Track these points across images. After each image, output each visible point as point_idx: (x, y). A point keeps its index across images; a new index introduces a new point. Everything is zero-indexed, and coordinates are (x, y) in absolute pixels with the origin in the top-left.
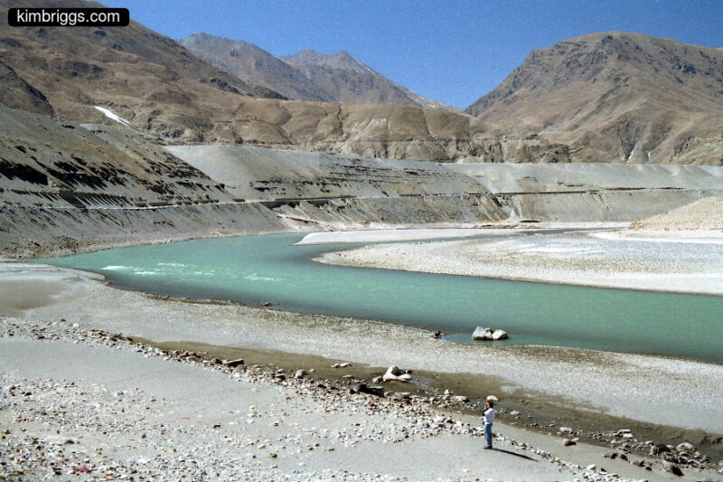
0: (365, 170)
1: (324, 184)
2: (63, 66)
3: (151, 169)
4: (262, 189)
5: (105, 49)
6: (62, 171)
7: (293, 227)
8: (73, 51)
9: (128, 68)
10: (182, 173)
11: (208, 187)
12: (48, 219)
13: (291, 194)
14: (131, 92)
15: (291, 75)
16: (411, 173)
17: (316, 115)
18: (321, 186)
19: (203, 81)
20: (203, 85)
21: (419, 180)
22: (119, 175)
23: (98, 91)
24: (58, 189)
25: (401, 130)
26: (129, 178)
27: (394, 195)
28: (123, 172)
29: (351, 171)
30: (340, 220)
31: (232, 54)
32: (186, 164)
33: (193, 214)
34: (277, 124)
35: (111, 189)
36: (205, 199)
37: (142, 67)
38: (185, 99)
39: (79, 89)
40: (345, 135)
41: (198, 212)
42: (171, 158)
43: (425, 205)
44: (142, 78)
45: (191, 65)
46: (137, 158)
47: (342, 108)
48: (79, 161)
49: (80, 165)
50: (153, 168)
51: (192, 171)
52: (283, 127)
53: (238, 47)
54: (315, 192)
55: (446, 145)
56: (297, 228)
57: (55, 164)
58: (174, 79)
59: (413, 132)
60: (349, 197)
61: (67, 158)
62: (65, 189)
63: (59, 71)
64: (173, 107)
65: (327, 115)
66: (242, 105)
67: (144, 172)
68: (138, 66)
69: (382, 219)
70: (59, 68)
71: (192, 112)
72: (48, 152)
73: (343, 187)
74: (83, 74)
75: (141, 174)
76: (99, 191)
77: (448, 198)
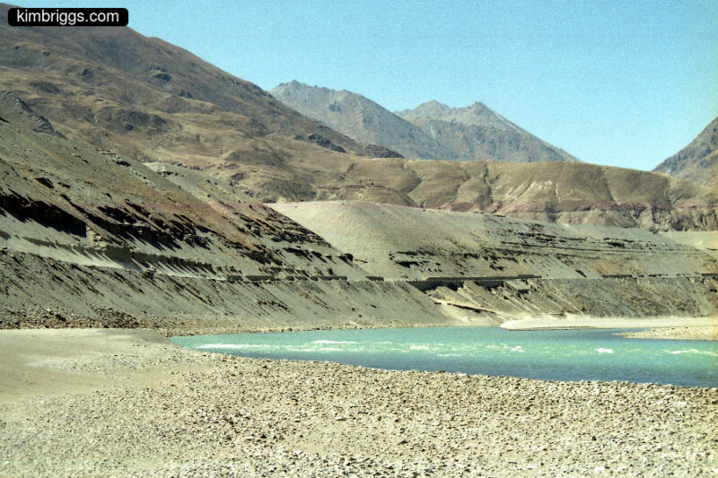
0: (550, 239)
1: (494, 258)
2: (114, 116)
3: (246, 229)
4: (406, 264)
5: (170, 96)
6: (110, 220)
7: (460, 318)
8: (126, 99)
9: (201, 120)
10: (291, 235)
11: (329, 257)
12: (85, 282)
13: (449, 271)
14: (203, 150)
15: (410, 135)
16: (615, 245)
17: (454, 179)
18: (490, 261)
19: (298, 138)
20: (299, 142)
21: (626, 255)
22: (199, 234)
23: (161, 150)
24: (103, 244)
25: (573, 195)
26: (214, 239)
27: (592, 275)
28: (204, 230)
29: (530, 241)
30: (524, 309)
31: (332, 108)
32: (296, 224)
33: (313, 294)
34: (402, 191)
35: (186, 252)
36: (327, 274)
37: (219, 118)
38: (277, 160)
39: (135, 148)
40: (495, 204)
41: (320, 291)
42: (274, 215)
43: (640, 290)
44: (219, 132)
45: (282, 118)
46: (225, 211)
47: (490, 168)
48: (138, 208)
49: (138, 214)
50: (249, 227)
51: (304, 235)
52: (411, 195)
53: (340, 99)
54: (482, 268)
55: (637, 216)
56: (465, 319)
57: (100, 208)
58: (261, 134)
59: (590, 197)
60: (532, 277)
61: (118, 201)
62: (115, 245)
63: (108, 123)
64: (261, 170)
65: (468, 178)
66: (352, 167)
67: (236, 232)
68: (215, 117)
69: (584, 310)
70: (109, 120)
71: (286, 176)
72: (88, 192)
73: (521, 263)
74: (141, 127)
75: (232, 233)
76: (168, 253)
77: (671, 281)
